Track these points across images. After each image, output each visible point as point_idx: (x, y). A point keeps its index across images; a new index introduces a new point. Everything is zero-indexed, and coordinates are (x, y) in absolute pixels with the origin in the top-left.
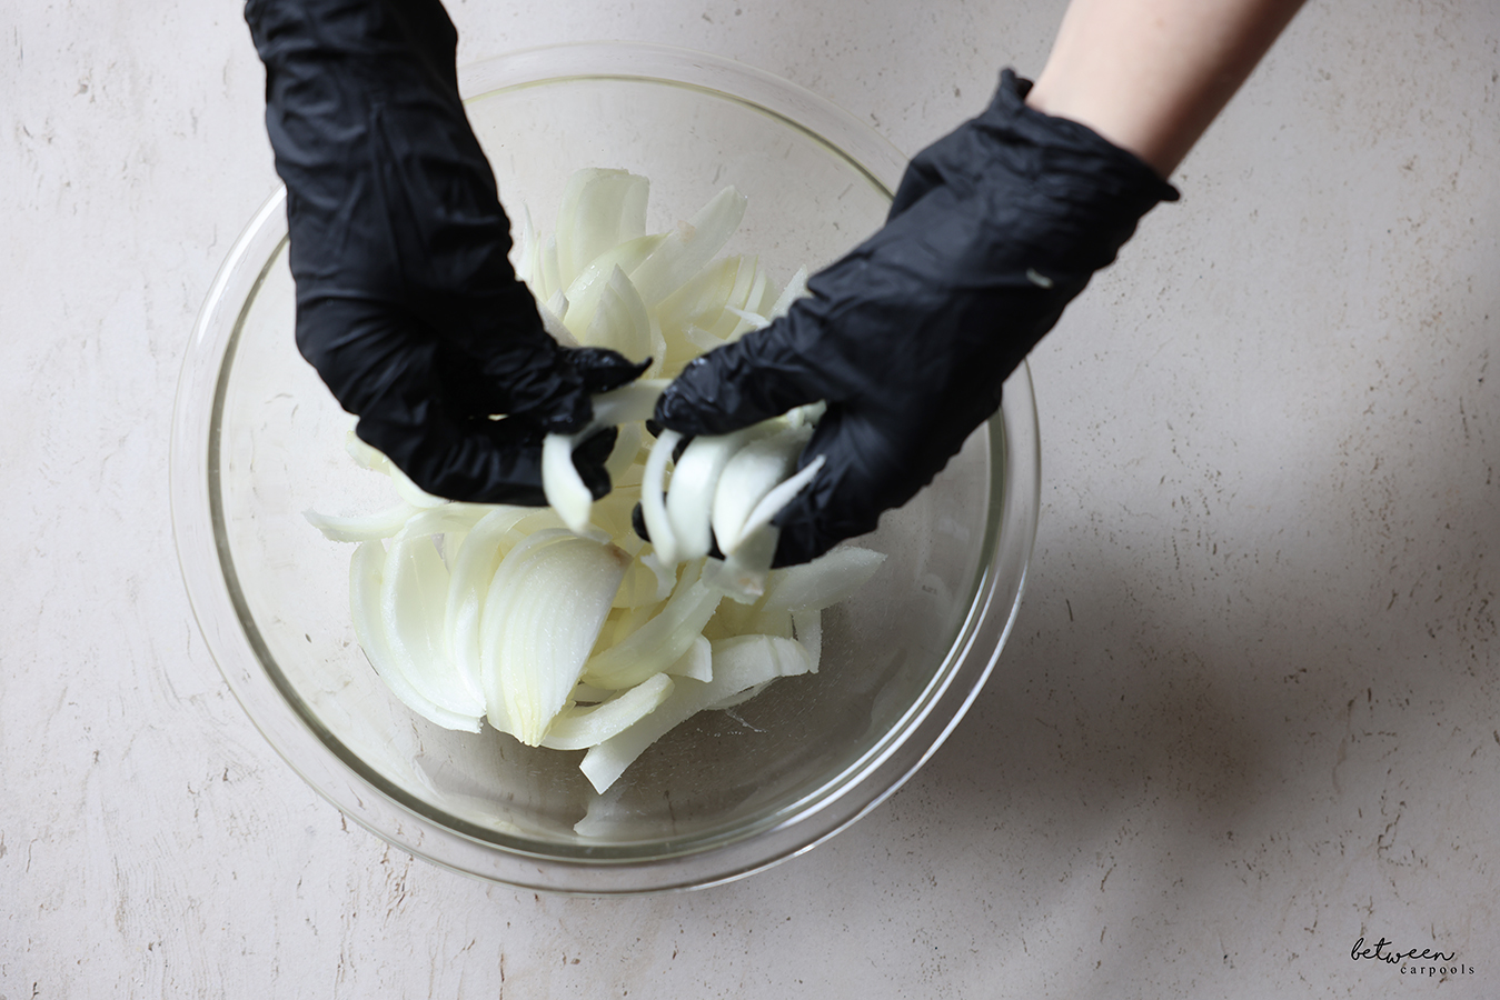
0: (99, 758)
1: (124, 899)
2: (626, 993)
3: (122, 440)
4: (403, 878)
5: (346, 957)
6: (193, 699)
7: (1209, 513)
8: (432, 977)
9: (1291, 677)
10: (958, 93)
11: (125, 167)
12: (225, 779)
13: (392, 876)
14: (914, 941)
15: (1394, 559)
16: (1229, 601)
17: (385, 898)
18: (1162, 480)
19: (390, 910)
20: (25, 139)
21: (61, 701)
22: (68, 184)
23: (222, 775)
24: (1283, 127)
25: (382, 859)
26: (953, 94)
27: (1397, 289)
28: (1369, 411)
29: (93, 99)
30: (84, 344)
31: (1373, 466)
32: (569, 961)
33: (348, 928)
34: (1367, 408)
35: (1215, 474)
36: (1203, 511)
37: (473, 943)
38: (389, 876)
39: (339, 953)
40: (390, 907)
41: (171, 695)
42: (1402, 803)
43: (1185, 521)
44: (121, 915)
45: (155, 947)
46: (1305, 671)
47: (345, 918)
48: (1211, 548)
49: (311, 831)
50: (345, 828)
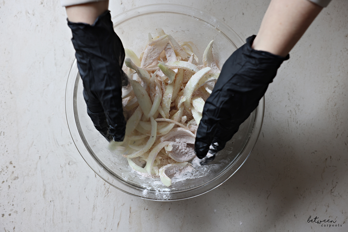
0: (41, 158)
1: (45, 190)
2: (158, 217)
3: (48, 85)
4: (109, 189)
5: (95, 206)
6: (62, 146)
7: (296, 114)
8: (114, 211)
9: (313, 152)
10: (243, 14)
11: (51, 22)
12: (69, 164)
13: (106, 188)
14: (224, 208)
15: (338, 127)
16: (300, 135)
17: (104, 193)
18: (286, 106)
19: (105, 196)
20: (28, 14)
21: (32, 144)
22: (38, 25)
23: (68, 163)
24: (318, 25)
25: (104, 184)
26: (242, 14)
27: (342, 64)
28: (334, 92)
29: (44, 6)
30: (40, 63)
31: (334, 105)
32: (145, 209)
33: (96, 199)
34: (334, 91)
35: (298, 105)
36: (295, 113)
37: (124, 204)
38: (105, 188)
39: (93, 205)
40: (105, 195)
41: (57, 144)
42: (337, 182)
43: (291, 116)
44: (44, 194)
45: (52, 201)
46: (316, 151)
47: (95, 197)
48: (296, 122)
49: (88, 177)
50: (96, 176)
